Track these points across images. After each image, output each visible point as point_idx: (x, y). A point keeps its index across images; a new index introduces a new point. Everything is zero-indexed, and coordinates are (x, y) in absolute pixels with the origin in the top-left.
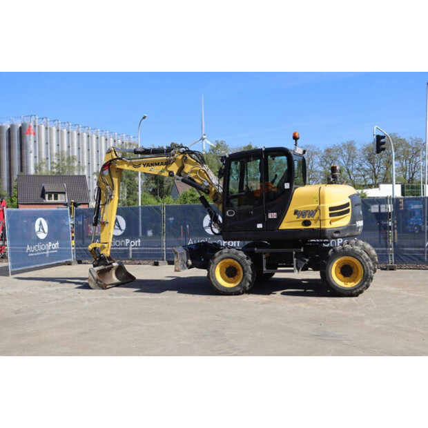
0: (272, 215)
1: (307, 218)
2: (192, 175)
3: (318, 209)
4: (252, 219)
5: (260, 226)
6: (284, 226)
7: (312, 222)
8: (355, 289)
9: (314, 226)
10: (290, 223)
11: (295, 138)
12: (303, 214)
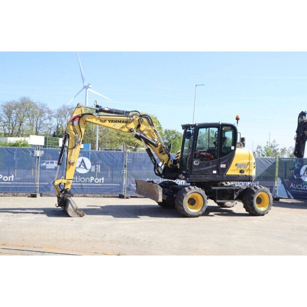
0: (223, 166)
1: (242, 169)
2: (145, 133)
3: (249, 163)
4: (210, 167)
5: (215, 172)
6: (229, 173)
7: (245, 171)
8: (266, 211)
9: (246, 173)
10: (232, 171)
11: (237, 119)
12: (240, 166)
